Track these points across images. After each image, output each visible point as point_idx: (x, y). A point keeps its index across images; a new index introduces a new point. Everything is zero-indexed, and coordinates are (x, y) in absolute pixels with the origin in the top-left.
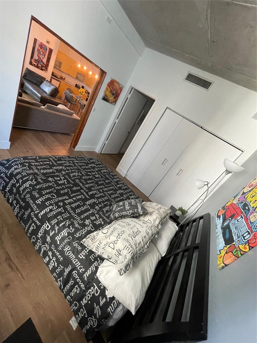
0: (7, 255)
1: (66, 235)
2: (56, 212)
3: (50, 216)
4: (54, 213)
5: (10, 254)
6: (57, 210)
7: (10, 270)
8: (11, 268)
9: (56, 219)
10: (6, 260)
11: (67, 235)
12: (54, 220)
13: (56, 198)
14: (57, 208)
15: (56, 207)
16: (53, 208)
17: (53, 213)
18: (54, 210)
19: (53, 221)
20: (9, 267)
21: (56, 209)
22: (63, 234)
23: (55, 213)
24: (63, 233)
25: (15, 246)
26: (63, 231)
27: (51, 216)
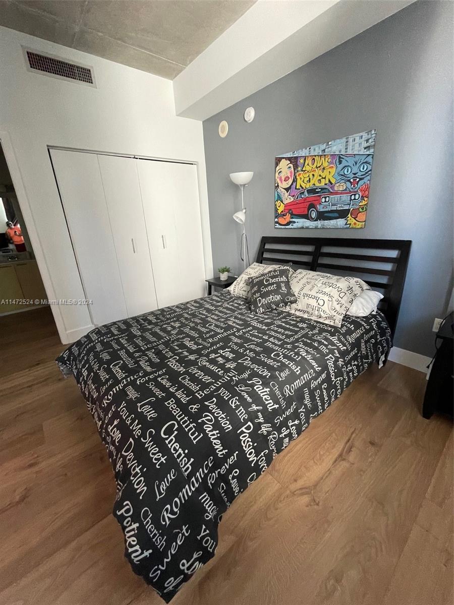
0: (337, 462)
1: (269, 391)
2: (221, 412)
3: (229, 426)
4: (223, 416)
5: (333, 460)
6: (213, 411)
7: (354, 448)
8: (351, 448)
9: (237, 412)
10: (344, 460)
11: (269, 389)
12: (238, 414)
13: (176, 420)
14: (210, 412)
15: (206, 416)
16: (210, 421)
17: (224, 419)
18: (216, 418)
19: (240, 417)
20: (351, 452)
21: (213, 414)
22: (266, 396)
23: (223, 414)
24: (263, 395)
25: (319, 458)
26: (261, 396)
27: (228, 422)
